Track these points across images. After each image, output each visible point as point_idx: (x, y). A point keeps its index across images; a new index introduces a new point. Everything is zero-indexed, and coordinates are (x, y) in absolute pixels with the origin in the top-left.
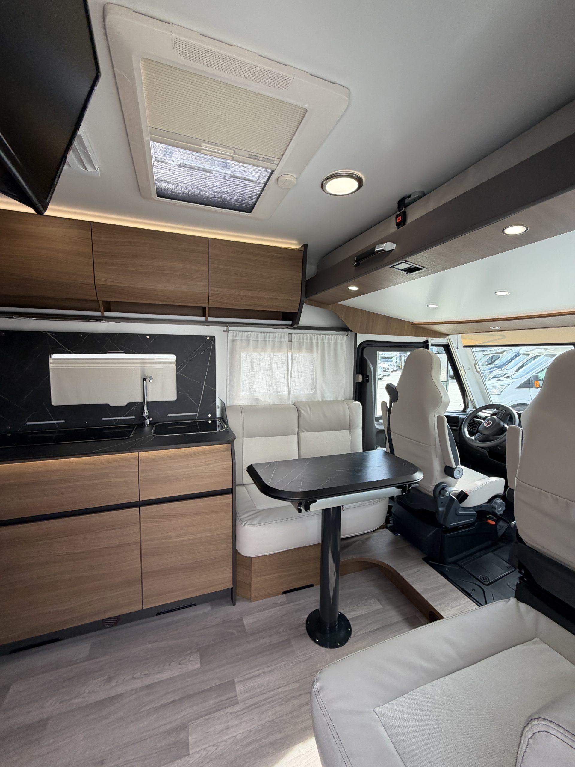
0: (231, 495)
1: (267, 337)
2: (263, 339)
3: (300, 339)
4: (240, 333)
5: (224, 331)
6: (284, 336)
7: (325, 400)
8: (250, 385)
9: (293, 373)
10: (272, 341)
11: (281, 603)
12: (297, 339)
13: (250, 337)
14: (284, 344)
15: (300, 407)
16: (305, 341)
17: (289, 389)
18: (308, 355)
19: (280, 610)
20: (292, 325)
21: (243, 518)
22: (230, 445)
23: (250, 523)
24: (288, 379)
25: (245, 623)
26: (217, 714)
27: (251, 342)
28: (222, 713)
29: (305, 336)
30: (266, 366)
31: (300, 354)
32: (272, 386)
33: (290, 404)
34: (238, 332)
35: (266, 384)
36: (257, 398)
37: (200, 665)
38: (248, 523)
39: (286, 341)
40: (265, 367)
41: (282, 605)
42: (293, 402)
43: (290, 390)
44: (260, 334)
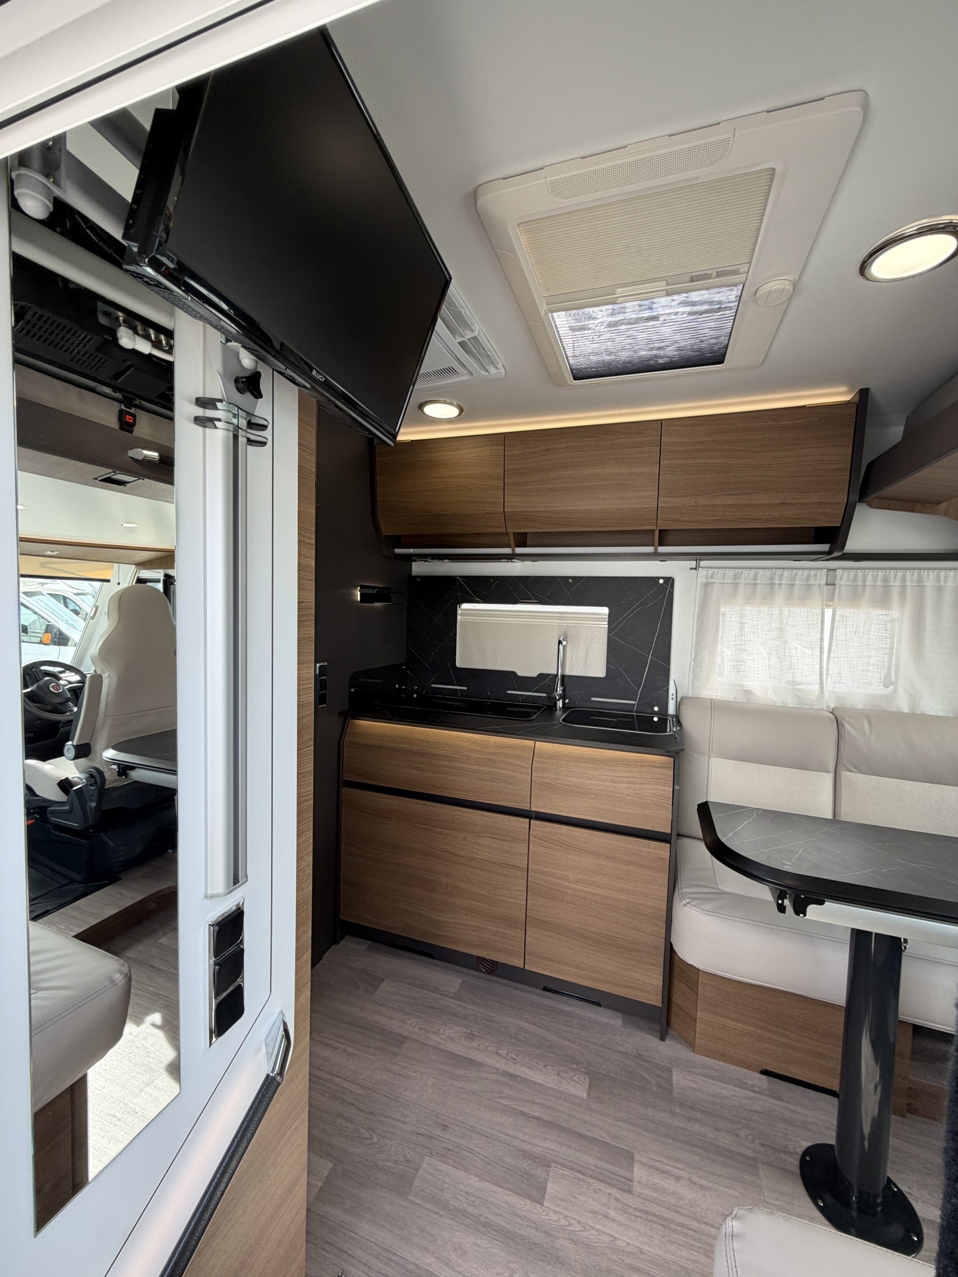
0: (669, 845)
1: (777, 577)
2: (768, 582)
3: (855, 579)
4: (721, 572)
5: (691, 569)
6: (815, 576)
7: (919, 712)
8: (735, 663)
9: (833, 648)
10: (788, 584)
11: (753, 1086)
12: (848, 580)
13: (740, 578)
14: (815, 590)
15: (844, 718)
16: (869, 583)
17: (821, 680)
18: (877, 614)
19: (749, 1099)
20: (829, 553)
21: (685, 893)
22: (672, 759)
23: (697, 905)
24: (821, 660)
25: (674, 1078)
26: (596, 1184)
27: (741, 588)
28: (602, 1186)
29: (870, 574)
30: (769, 631)
31: (855, 611)
32: (781, 670)
33: (822, 709)
34: (716, 570)
35: (769, 664)
36: (748, 689)
37: (585, 1095)
38: (692, 903)
39: (820, 585)
40: (768, 633)
41: (755, 1092)
42: (832, 706)
43: (825, 681)
44: (761, 572)
